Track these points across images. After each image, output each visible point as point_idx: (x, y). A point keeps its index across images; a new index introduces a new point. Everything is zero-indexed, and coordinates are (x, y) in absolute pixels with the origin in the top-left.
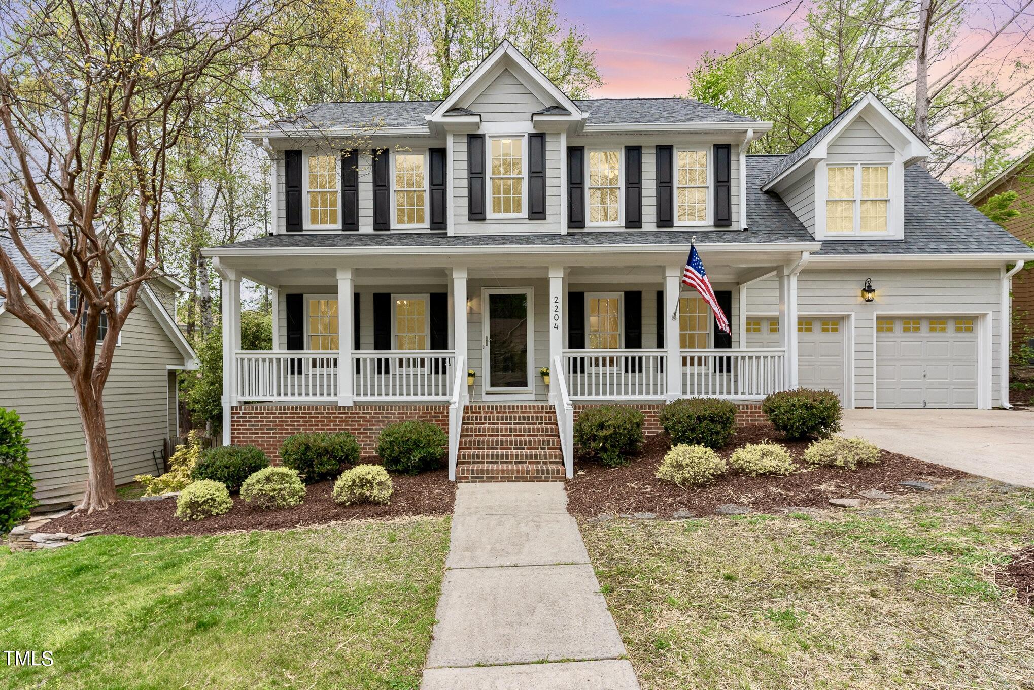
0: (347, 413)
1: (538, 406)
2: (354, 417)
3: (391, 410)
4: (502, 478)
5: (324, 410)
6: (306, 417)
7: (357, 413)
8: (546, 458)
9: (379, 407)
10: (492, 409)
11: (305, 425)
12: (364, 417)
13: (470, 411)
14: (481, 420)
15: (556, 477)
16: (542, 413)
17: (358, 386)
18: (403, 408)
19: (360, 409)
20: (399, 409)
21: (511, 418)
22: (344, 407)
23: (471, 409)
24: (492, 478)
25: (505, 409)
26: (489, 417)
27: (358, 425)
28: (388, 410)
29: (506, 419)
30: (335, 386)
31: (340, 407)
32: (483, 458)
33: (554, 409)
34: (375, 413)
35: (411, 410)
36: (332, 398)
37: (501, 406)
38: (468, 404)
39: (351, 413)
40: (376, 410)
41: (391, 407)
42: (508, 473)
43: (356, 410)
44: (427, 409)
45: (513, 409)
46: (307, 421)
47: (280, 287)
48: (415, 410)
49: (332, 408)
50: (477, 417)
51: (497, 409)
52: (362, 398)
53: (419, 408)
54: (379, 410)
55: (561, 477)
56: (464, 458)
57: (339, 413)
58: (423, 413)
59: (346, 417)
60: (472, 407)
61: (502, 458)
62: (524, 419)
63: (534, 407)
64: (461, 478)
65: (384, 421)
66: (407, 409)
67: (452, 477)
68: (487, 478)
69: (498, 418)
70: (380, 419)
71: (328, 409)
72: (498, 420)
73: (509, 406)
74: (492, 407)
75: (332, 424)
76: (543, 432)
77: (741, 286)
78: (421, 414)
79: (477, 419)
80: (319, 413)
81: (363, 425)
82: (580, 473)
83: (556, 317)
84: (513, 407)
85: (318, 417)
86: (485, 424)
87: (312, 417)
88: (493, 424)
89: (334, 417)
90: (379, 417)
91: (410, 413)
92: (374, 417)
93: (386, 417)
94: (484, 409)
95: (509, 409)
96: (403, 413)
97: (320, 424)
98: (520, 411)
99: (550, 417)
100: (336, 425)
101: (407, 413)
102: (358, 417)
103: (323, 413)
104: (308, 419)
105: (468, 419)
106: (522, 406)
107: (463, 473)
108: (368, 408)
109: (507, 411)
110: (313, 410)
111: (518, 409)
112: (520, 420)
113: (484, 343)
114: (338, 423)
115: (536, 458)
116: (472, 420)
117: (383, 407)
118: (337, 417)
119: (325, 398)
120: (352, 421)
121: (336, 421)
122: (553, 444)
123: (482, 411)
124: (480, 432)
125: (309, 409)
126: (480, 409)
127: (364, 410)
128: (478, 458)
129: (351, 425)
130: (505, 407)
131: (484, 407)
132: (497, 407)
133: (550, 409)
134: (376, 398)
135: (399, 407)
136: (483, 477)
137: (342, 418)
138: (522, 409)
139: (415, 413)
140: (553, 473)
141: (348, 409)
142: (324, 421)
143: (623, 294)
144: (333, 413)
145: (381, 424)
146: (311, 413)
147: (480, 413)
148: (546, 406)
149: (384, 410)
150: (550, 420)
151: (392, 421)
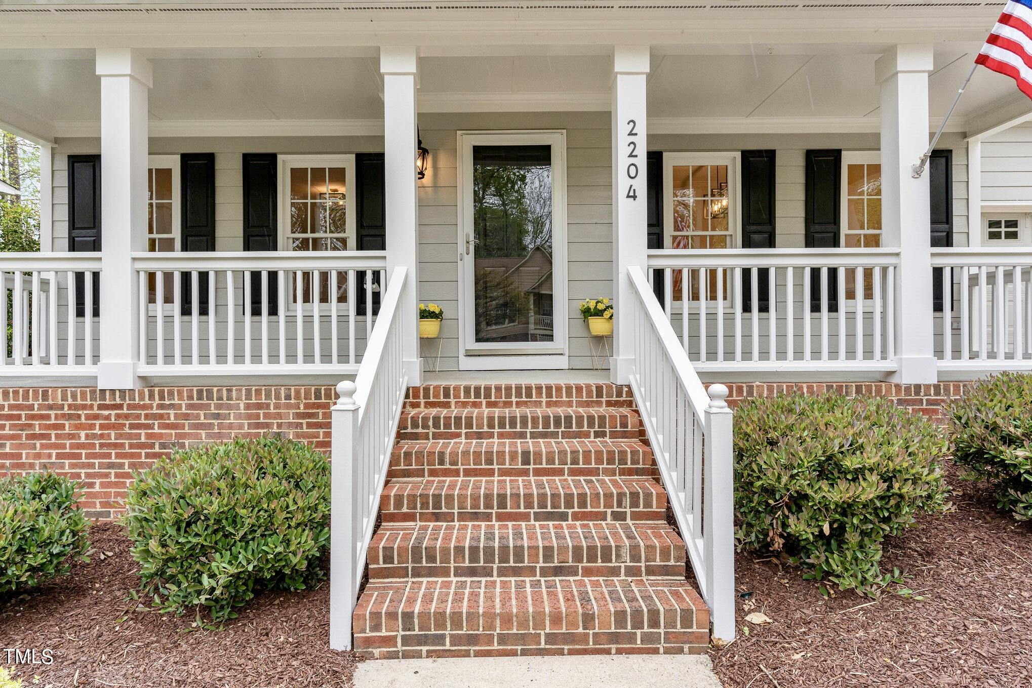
0: (120, 407)
1: (588, 387)
2: (138, 417)
3: (229, 398)
4: (503, 639)
5: (64, 398)
6: (19, 417)
7: (144, 407)
8: (635, 557)
9: (200, 392)
10: (478, 395)
11: (18, 437)
12: (161, 417)
13: (422, 401)
14: (448, 426)
15: (678, 637)
16: (599, 404)
17: (151, 340)
18: (258, 392)
19: (151, 397)
20: (248, 397)
21: (524, 420)
22: (113, 391)
23: (426, 396)
24: (472, 640)
25: (508, 395)
26: (469, 419)
27: (149, 436)
28: (220, 398)
29: (513, 424)
30: (96, 340)
31: (103, 391)
32: (446, 558)
33: (630, 393)
34: (189, 407)
35: (278, 397)
36: (87, 369)
37: (498, 389)
38: (417, 384)
39: (130, 407)
40: (190, 397)
41: (229, 391)
42: (523, 624)
43: (142, 398)
44: (318, 396)
45: (529, 395)
46: (22, 427)
47: (57, 140)
48: (288, 397)
49: (83, 394)
50: (436, 420)
51: (488, 395)
52: (160, 369)
53: (298, 393)
54: (200, 398)
55: (699, 637)
56: (388, 559)
57: (101, 407)
58: (307, 406)
59: (118, 416)
60: (426, 390)
61: (504, 559)
62: (557, 423)
63: (579, 389)
64: (368, 642)
65: (211, 426)
66: (268, 396)
67: (340, 639)
68: (455, 640)
69: (491, 419)
70: (202, 420)
71: (74, 397)
72: (491, 425)
73: (519, 388)
74: (477, 390)
75: (83, 434)
76: (611, 461)
77: (970, 140)
78: (302, 409)
79: (436, 425)
80: (51, 407)
81: (160, 436)
82: (757, 618)
83: (633, 169)
84: (529, 389)
85: (48, 417)
86: (458, 435)
87: (33, 417)
88: (480, 436)
89: (88, 417)
90: (198, 417)
91: (277, 406)
92: (186, 417)
93: (217, 416)
94: (457, 396)
95: (519, 395)
96: (259, 406)
97: (53, 433)
98: (544, 399)
99: (624, 418)
100: (94, 436)
101: (268, 406)
102: (147, 416)
103: (62, 407)
104: (23, 421)
105: (415, 425)
106: (549, 388)
107: (376, 627)
108: (171, 394)
109: (514, 399)
110: (36, 398)
111: (539, 394)
112: (546, 424)
113: (461, 248)
114: (97, 431)
115: (607, 558)
116: (425, 426)
117: (209, 392)
118: (96, 417)
119: (71, 369)
120: (132, 426)
121: (92, 427)
122: (648, 504)
123: (452, 400)
124: (442, 462)
125: (26, 397)
126: (447, 395)
127: (162, 398)
128: (431, 558)
129: (129, 436)
130: (508, 389)
131: (457, 388)
132: (488, 389)
133: (619, 394)
134: (195, 369)
135: (249, 392)
136: (440, 639)
137: (108, 417)
138: (549, 395)
139: (288, 406)
140: (670, 623)
141: (123, 397)
142: (63, 427)
143: (738, 155)
144: (84, 407)
145: (203, 433)
146: (31, 407)
147: (447, 405)
148: (609, 387)
149: (210, 398)
150: (624, 425)
151: (231, 426)
